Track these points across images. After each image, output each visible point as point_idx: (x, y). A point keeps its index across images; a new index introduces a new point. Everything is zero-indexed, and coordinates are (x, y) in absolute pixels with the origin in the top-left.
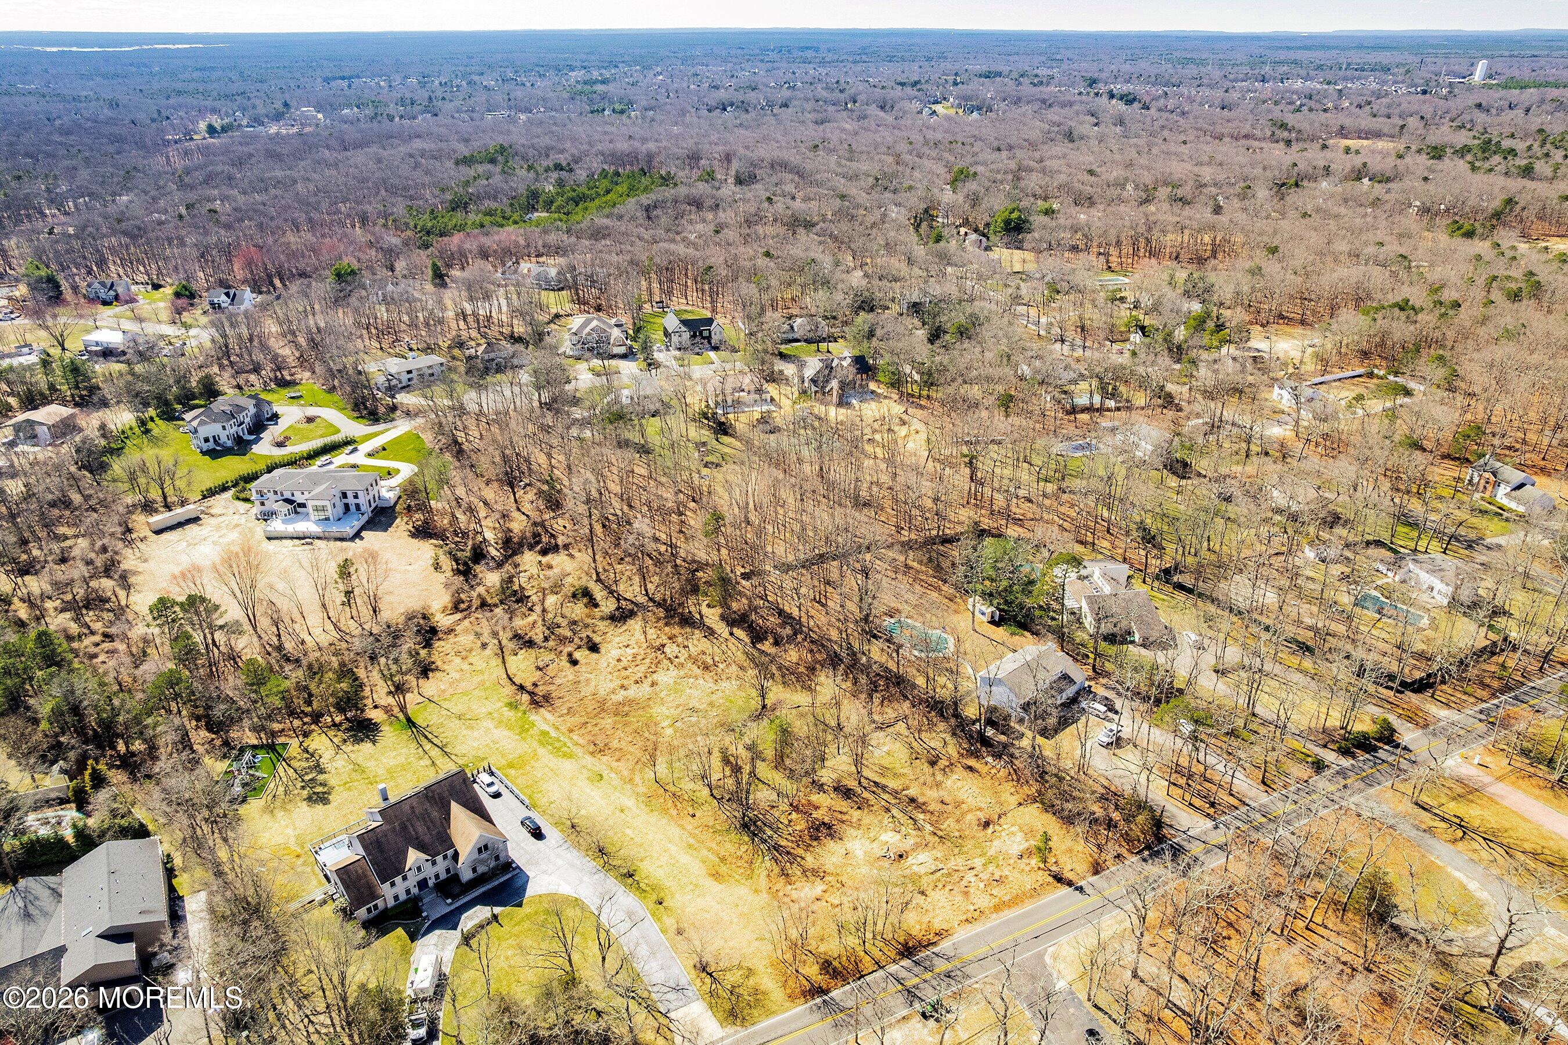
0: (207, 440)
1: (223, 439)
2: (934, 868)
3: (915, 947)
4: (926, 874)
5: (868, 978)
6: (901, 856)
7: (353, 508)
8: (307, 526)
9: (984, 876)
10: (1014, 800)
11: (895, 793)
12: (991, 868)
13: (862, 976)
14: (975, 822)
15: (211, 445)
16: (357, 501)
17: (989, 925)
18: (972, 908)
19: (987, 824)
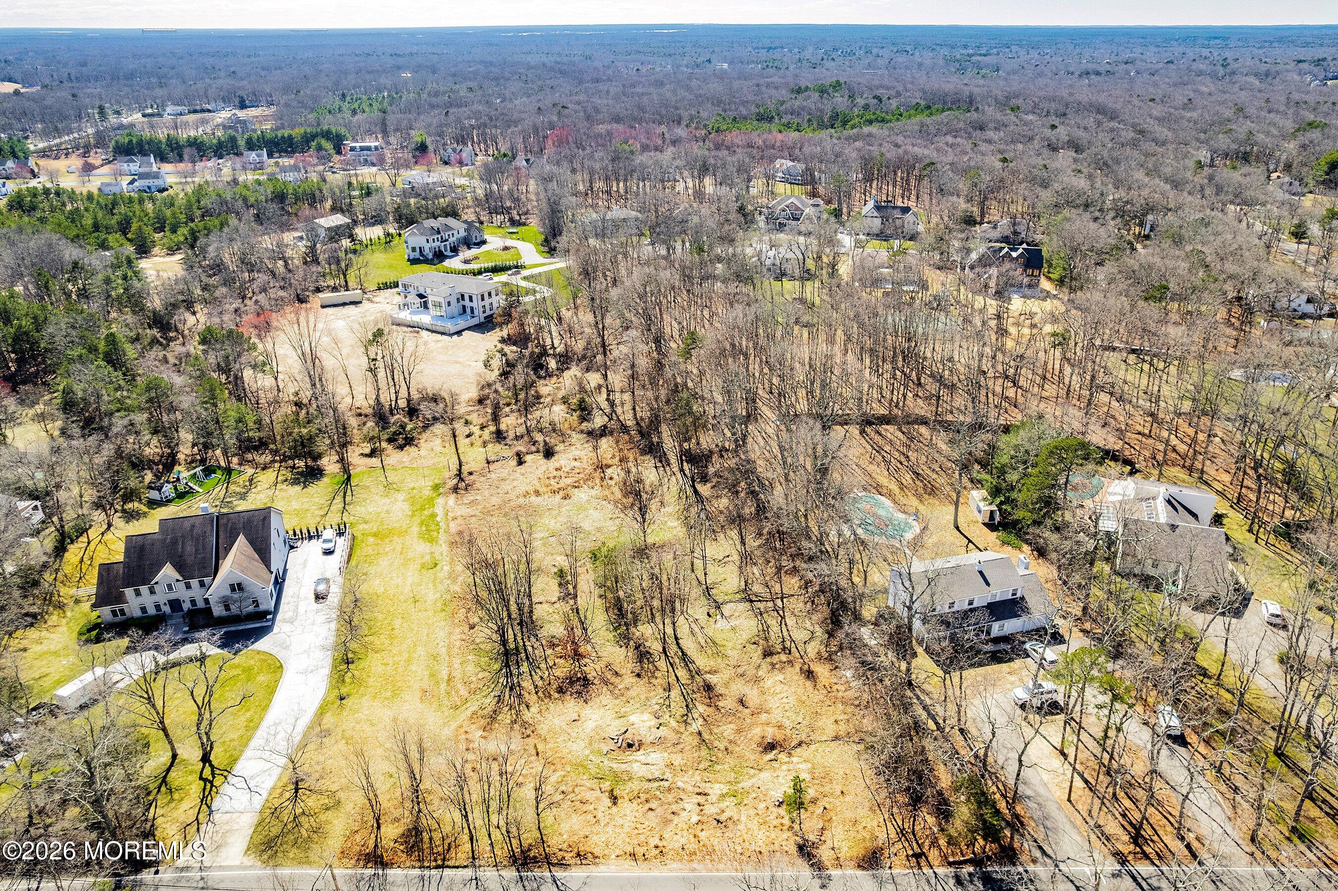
0: (414, 249)
1: (427, 251)
2: (657, 774)
3: (535, 860)
4: (641, 779)
5: (447, 872)
6: (630, 746)
7: (468, 310)
8: (425, 319)
9: (710, 810)
10: (831, 730)
11: (697, 673)
12: (729, 802)
13: (442, 867)
14: (757, 739)
15: (417, 255)
16: (471, 304)
17: (656, 873)
18: (656, 841)
19: (771, 747)
